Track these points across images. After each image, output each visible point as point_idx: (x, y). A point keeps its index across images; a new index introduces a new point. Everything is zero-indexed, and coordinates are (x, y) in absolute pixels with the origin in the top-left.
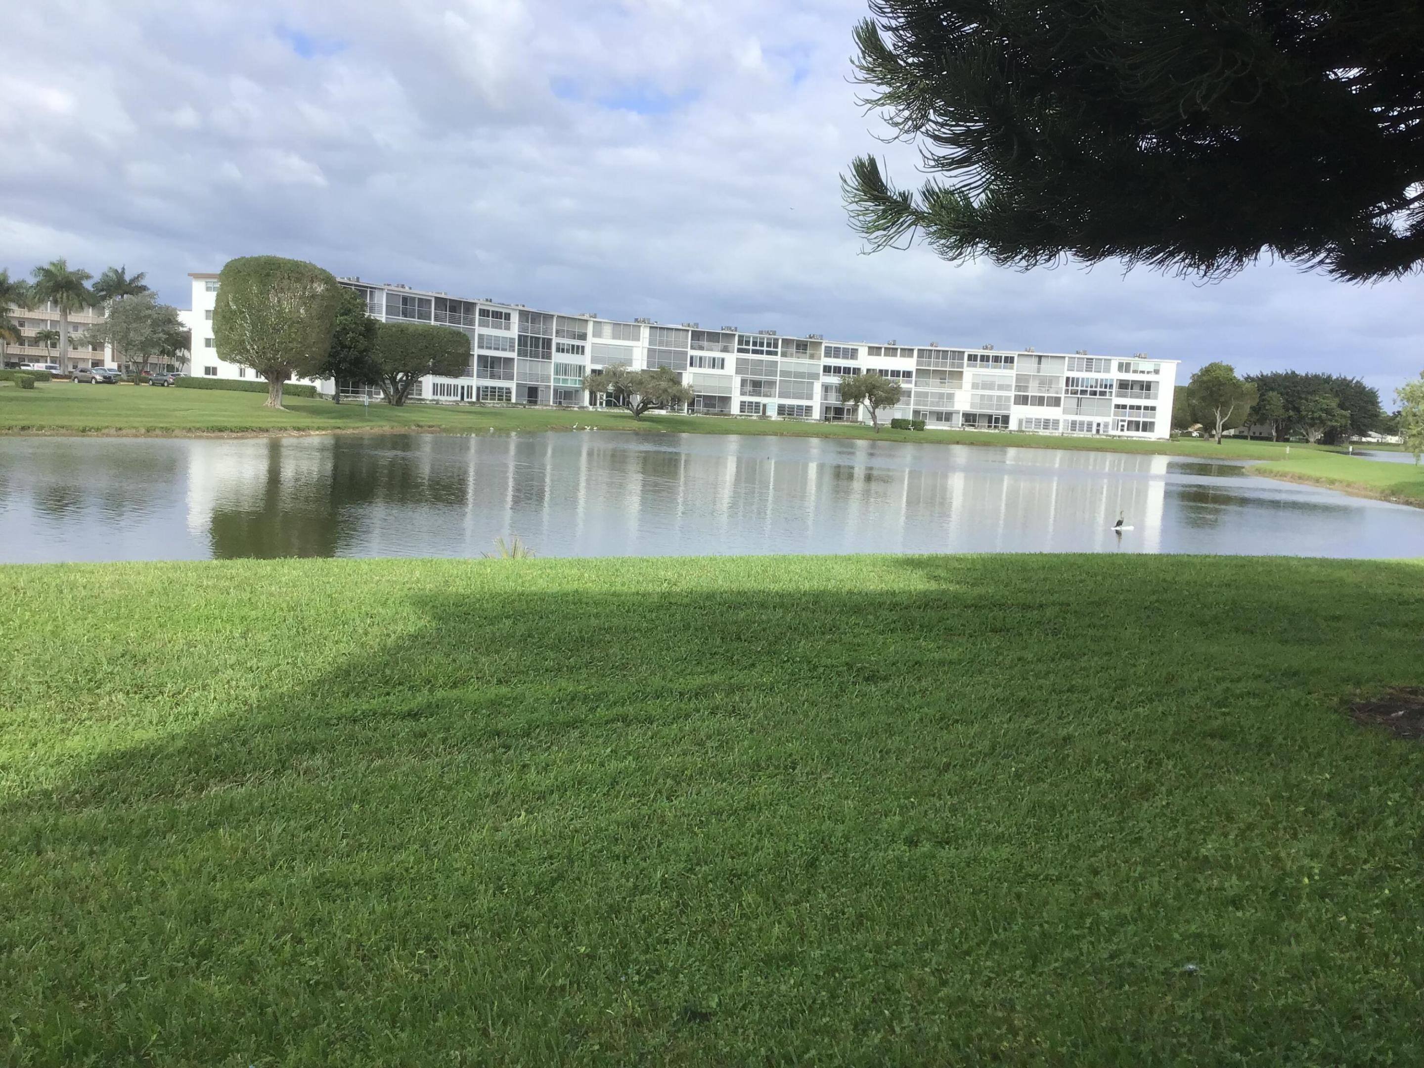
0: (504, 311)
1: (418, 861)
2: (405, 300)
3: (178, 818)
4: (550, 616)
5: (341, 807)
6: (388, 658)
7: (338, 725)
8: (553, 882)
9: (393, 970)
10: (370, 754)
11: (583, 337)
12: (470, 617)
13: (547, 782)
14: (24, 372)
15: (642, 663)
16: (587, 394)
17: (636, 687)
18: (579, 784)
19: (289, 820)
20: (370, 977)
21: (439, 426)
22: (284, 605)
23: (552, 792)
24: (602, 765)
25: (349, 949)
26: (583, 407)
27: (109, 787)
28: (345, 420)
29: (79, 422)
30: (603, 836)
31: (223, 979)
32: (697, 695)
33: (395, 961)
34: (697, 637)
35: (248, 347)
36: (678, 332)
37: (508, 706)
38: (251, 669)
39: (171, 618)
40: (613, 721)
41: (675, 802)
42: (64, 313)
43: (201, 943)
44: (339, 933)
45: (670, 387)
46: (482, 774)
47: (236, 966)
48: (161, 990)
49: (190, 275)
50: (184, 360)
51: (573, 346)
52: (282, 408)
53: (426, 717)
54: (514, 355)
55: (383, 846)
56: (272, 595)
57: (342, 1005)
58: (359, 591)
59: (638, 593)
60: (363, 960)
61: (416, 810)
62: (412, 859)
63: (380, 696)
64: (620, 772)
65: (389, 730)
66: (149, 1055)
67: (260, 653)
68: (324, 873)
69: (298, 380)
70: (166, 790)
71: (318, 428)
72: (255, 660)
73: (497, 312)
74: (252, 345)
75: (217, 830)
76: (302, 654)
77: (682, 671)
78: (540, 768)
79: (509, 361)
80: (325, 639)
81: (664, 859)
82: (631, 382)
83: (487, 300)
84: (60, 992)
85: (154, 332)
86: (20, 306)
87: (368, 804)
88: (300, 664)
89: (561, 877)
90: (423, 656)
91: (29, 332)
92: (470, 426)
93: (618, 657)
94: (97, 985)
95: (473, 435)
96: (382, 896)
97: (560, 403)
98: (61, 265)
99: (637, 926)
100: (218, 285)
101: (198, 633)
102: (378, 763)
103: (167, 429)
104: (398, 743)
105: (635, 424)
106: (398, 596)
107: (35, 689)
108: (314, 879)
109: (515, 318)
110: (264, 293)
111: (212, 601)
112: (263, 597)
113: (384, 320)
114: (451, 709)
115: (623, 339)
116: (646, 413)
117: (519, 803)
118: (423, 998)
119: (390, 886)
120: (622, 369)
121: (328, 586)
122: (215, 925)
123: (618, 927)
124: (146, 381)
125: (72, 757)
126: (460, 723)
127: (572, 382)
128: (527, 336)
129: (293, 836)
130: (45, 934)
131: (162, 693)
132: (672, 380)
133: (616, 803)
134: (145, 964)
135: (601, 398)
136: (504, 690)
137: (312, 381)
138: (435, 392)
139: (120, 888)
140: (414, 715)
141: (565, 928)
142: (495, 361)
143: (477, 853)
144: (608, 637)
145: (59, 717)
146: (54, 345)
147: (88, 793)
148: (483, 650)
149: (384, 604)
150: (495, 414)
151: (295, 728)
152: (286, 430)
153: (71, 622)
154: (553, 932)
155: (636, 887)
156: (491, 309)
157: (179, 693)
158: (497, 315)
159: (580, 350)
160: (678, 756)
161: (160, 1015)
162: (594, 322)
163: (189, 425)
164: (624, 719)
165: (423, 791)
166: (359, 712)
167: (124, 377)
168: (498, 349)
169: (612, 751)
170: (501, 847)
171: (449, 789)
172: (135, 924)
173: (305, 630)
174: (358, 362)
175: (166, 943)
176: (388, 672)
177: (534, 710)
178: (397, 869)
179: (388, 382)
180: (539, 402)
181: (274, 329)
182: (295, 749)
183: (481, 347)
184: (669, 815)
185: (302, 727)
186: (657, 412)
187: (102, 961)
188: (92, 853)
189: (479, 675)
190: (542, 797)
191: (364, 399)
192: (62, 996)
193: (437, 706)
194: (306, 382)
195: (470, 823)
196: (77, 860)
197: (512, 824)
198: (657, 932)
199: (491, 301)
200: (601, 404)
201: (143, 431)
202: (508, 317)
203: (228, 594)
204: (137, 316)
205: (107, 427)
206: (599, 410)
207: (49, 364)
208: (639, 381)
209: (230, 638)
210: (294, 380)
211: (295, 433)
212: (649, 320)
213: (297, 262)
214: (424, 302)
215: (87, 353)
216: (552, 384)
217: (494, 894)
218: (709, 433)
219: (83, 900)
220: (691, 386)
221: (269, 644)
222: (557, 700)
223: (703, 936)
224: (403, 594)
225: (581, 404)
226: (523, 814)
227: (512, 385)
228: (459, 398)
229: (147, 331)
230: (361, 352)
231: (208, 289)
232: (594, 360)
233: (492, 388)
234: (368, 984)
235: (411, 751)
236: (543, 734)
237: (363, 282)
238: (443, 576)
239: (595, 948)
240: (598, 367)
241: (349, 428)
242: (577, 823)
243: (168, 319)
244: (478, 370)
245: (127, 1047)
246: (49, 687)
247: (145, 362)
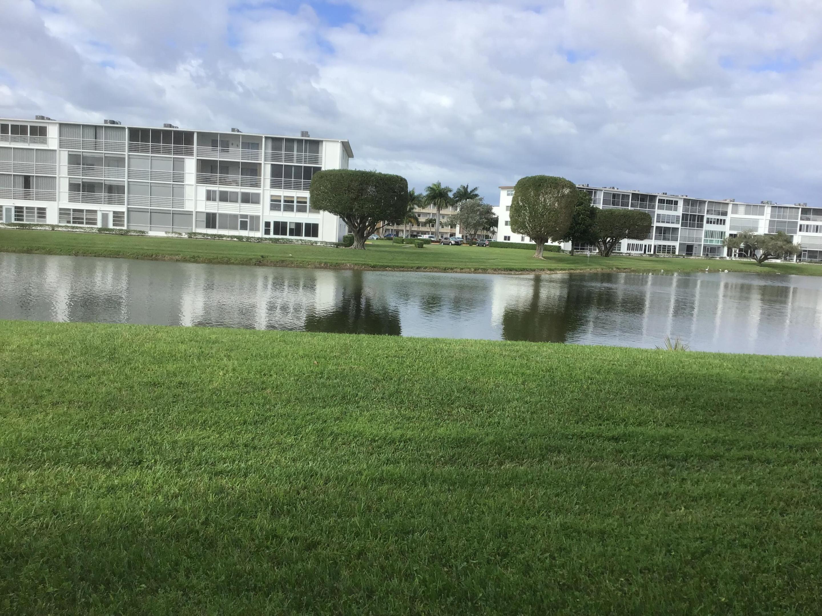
0: (674, 199)
1: (620, 526)
2: (614, 196)
3: (490, 478)
4: (701, 388)
5: (575, 486)
6: (601, 404)
7: (572, 439)
8: (703, 554)
9: (606, 586)
10: (591, 458)
11: (725, 214)
12: (649, 384)
13: (698, 491)
14: (419, 239)
15: (763, 424)
16: (726, 249)
17: (759, 439)
18: (720, 495)
19: (546, 489)
20: (593, 587)
21: (630, 269)
22: (544, 369)
23: (701, 498)
24: (735, 486)
25: (581, 568)
26: (723, 258)
27: (457, 456)
28: (575, 265)
29: (443, 265)
30: (735, 531)
31: (514, 571)
32: (802, 449)
33: (607, 582)
34: (803, 411)
35: (527, 225)
36: (791, 210)
37: (673, 441)
38: (527, 402)
39: (487, 371)
40: (742, 459)
41: (785, 517)
42: (439, 210)
43: (503, 548)
44: (575, 558)
45: (784, 245)
46: (657, 480)
47: (521, 565)
48: (483, 571)
49: (499, 187)
50: (494, 233)
51: (718, 220)
52: (542, 258)
53: (623, 441)
54: (679, 226)
55: (599, 513)
56: (537, 362)
57: (578, 600)
58: (584, 364)
59: (761, 379)
60: (589, 577)
61: (618, 495)
62: (616, 524)
63: (595, 425)
64: (747, 493)
65: (601, 446)
66: (478, 604)
67: (531, 394)
68: (566, 522)
69: (552, 243)
70: (484, 462)
71: (561, 270)
72: (529, 397)
73: (670, 200)
74: (529, 225)
75: (509, 488)
76: (553, 396)
77: (792, 432)
78: (693, 482)
79: (675, 230)
80: (566, 389)
81: (779, 554)
82: (756, 242)
83: (664, 194)
84: (436, 560)
85: (481, 218)
86: (419, 206)
87: (590, 487)
88: (552, 402)
89: (708, 552)
90: (621, 405)
91: (422, 219)
92: (649, 268)
93: (746, 419)
94: (453, 560)
95: (650, 274)
96: (599, 542)
97: (707, 255)
98: (439, 184)
99: (760, 592)
100: (514, 192)
101: (501, 380)
102: (595, 464)
103: (484, 269)
104: (607, 454)
105: (759, 269)
106: (606, 368)
107: (424, 402)
108: (561, 525)
109: (681, 204)
110: (537, 195)
111: (508, 364)
112: (533, 363)
113: (601, 208)
114: (638, 438)
115: (752, 214)
116: (766, 261)
117: (680, 502)
118: (624, 606)
119: (603, 537)
120: (750, 233)
121: (567, 359)
122: (510, 540)
123: (746, 590)
124: (475, 244)
125: (440, 438)
126: (644, 448)
127: (716, 242)
128: (688, 214)
129: (549, 498)
130: (429, 529)
131: (482, 410)
132: (786, 240)
133: (744, 512)
134: (475, 554)
135: (735, 252)
136: (670, 431)
137: (559, 243)
138: (628, 249)
139: (463, 510)
140: (616, 439)
141: (711, 584)
142: (667, 229)
143: (655, 527)
144: (739, 405)
145: (434, 417)
146: (433, 226)
147: (447, 458)
148: (657, 405)
149: (598, 373)
150: (664, 262)
151: (549, 438)
152: (544, 270)
153: (440, 369)
154: (703, 585)
155: (758, 567)
156: (666, 199)
157: (491, 411)
158: (669, 202)
159: (723, 222)
160: (788, 488)
161: (483, 584)
162: (733, 204)
163: (495, 267)
164: (750, 458)
165: (621, 485)
166: (584, 433)
167: (465, 241)
168: (669, 223)
169: (741, 478)
170: (669, 527)
171: (637, 486)
172: (470, 532)
173: (555, 383)
174: (585, 232)
175: (486, 545)
176: (600, 412)
177: (689, 446)
178: (607, 528)
179: (601, 243)
180: (693, 254)
181: (541, 215)
182: (550, 449)
183: (658, 221)
184: (782, 526)
185: (553, 437)
186: (774, 261)
187: (455, 547)
188: (449, 490)
189: (655, 420)
190: (694, 499)
191: (588, 253)
192: (437, 562)
193: (629, 436)
194: (556, 244)
195: (650, 508)
196: (442, 493)
197: (676, 514)
198: (773, 599)
199: (666, 194)
200: (735, 255)
201: (473, 270)
202: (676, 203)
203: (515, 360)
204: (472, 210)
205: (456, 268)
206: (734, 259)
207: (430, 235)
208: (761, 241)
209: (516, 384)
210: (549, 243)
211: (548, 272)
212: (771, 202)
213: (555, 178)
214: (625, 196)
215: (447, 230)
216: (702, 243)
217: (666, 555)
218: (811, 275)
219: (445, 514)
220: (799, 244)
221: (536, 389)
222: (705, 441)
223: (807, 608)
224: (610, 367)
225: (722, 256)
226: (683, 508)
227: (677, 244)
228: (643, 252)
229: (478, 218)
230: (587, 227)
231: (508, 195)
232: (731, 229)
233: (663, 246)
234: (592, 591)
235: (614, 460)
236: (695, 461)
237: (591, 187)
238: (633, 359)
239: (731, 600)
240: (734, 232)
241: (578, 269)
242: (718, 520)
243: (488, 211)
244: (655, 236)
245: (467, 597)
246: (430, 401)
247: (475, 234)
